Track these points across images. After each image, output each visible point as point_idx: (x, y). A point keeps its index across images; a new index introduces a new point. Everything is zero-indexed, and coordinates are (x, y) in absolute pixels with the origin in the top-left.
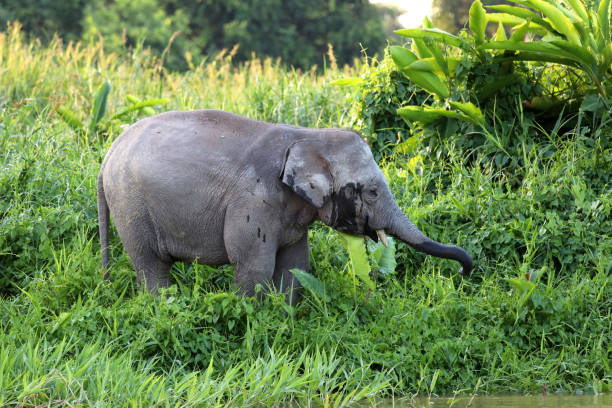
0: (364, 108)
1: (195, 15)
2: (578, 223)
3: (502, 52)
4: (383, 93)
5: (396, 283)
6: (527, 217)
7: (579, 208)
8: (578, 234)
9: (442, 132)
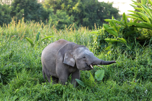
0: (98, 39)
1: (76, 16)
2: (148, 68)
3: (131, 25)
4: (102, 35)
5: (102, 82)
6: (136, 66)
7: (149, 65)
8: (148, 71)
9: (116, 45)
